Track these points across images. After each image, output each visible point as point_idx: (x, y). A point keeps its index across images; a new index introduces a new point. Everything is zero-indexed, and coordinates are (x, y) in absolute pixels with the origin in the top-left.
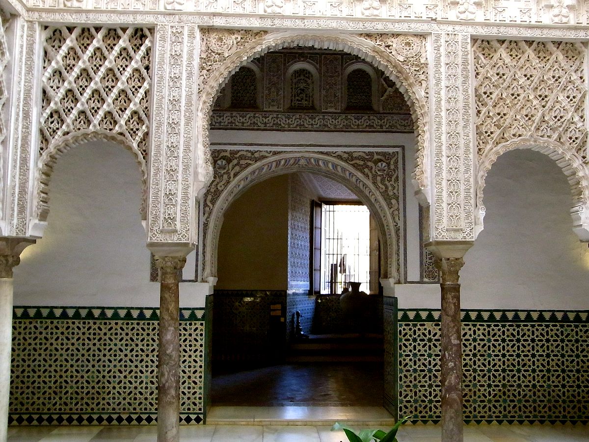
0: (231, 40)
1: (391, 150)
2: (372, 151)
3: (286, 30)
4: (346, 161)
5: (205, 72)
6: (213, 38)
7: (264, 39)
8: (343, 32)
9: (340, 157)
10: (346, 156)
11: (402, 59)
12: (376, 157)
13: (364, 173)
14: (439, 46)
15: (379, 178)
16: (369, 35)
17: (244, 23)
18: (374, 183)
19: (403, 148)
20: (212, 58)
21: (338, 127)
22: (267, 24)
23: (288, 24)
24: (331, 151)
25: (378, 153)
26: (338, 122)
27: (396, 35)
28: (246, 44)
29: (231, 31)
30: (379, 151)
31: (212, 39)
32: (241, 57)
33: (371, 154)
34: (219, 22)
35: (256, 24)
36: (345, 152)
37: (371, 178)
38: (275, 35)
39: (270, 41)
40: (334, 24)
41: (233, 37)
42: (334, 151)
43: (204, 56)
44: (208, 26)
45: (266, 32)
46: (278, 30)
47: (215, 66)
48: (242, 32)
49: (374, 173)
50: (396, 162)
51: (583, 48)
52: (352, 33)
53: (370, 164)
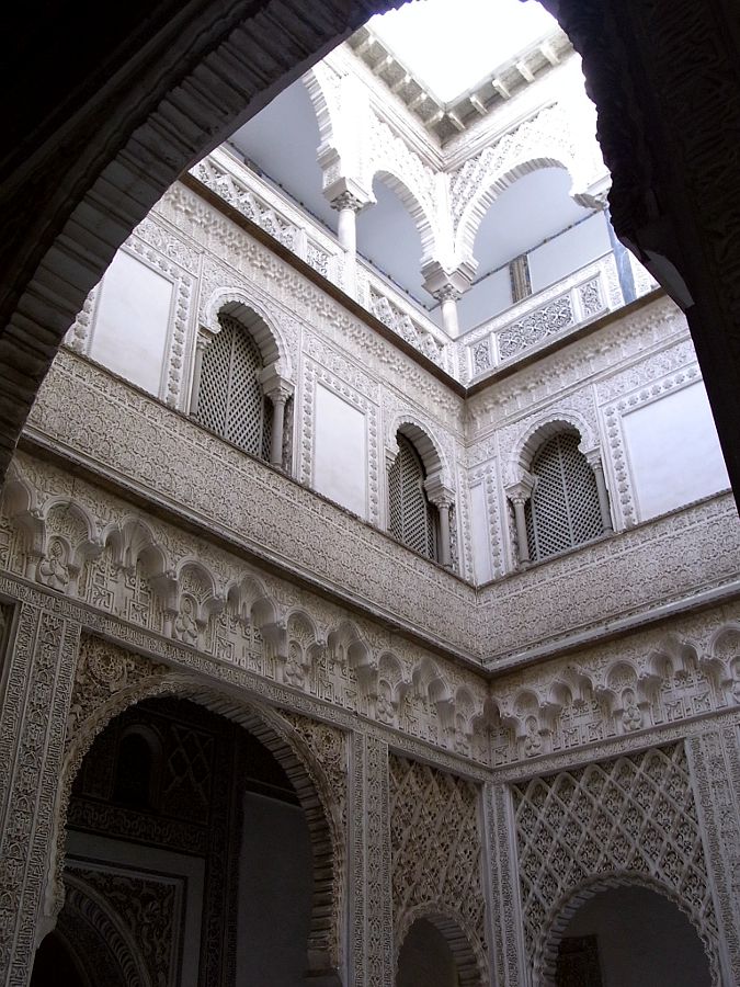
0: (121, 664)
1: (166, 882)
2: (140, 878)
3: (194, 673)
4: (101, 890)
5: (78, 708)
6: (98, 652)
7: (164, 679)
8: (261, 699)
9: (93, 882)
10: (103, 881)
11: (322, 759)
12: (145, 890)
13: (124, 917)
14: (361, 752)
15: (145, 929)
16: (287, 713)
17: (145, 645)
18: (138, 938)
19: (185, 879)
20: (91, 687)
21: (102, 827)
22: (173, 657)
23: (199, 665)
24: (82, 867)
25: (148, 883)
26: (103, 818)
27: (317, 722)
28: (141, 679)
29: (124, 650)
30: (151, 880)
31: (95, 654)
32: (129, 698)
33: (138, 883)
34: (111, 631)
35: (161, 652)
36: (102, 874)
37: (133, 929)
38: (178, 677)
39: (170, 684)
40: (253, 685)
41: (125, 662)
42: (87, 868)
43: (81, 680)
44: (95, 632)
45: (168, 668)
46: (184, 670)
47: (94, 704)
48: (137, 657)
49: (139, 919)
50: (171, 903)
51: (476, 791)
52: (270, 704)
53: (135, 901)
